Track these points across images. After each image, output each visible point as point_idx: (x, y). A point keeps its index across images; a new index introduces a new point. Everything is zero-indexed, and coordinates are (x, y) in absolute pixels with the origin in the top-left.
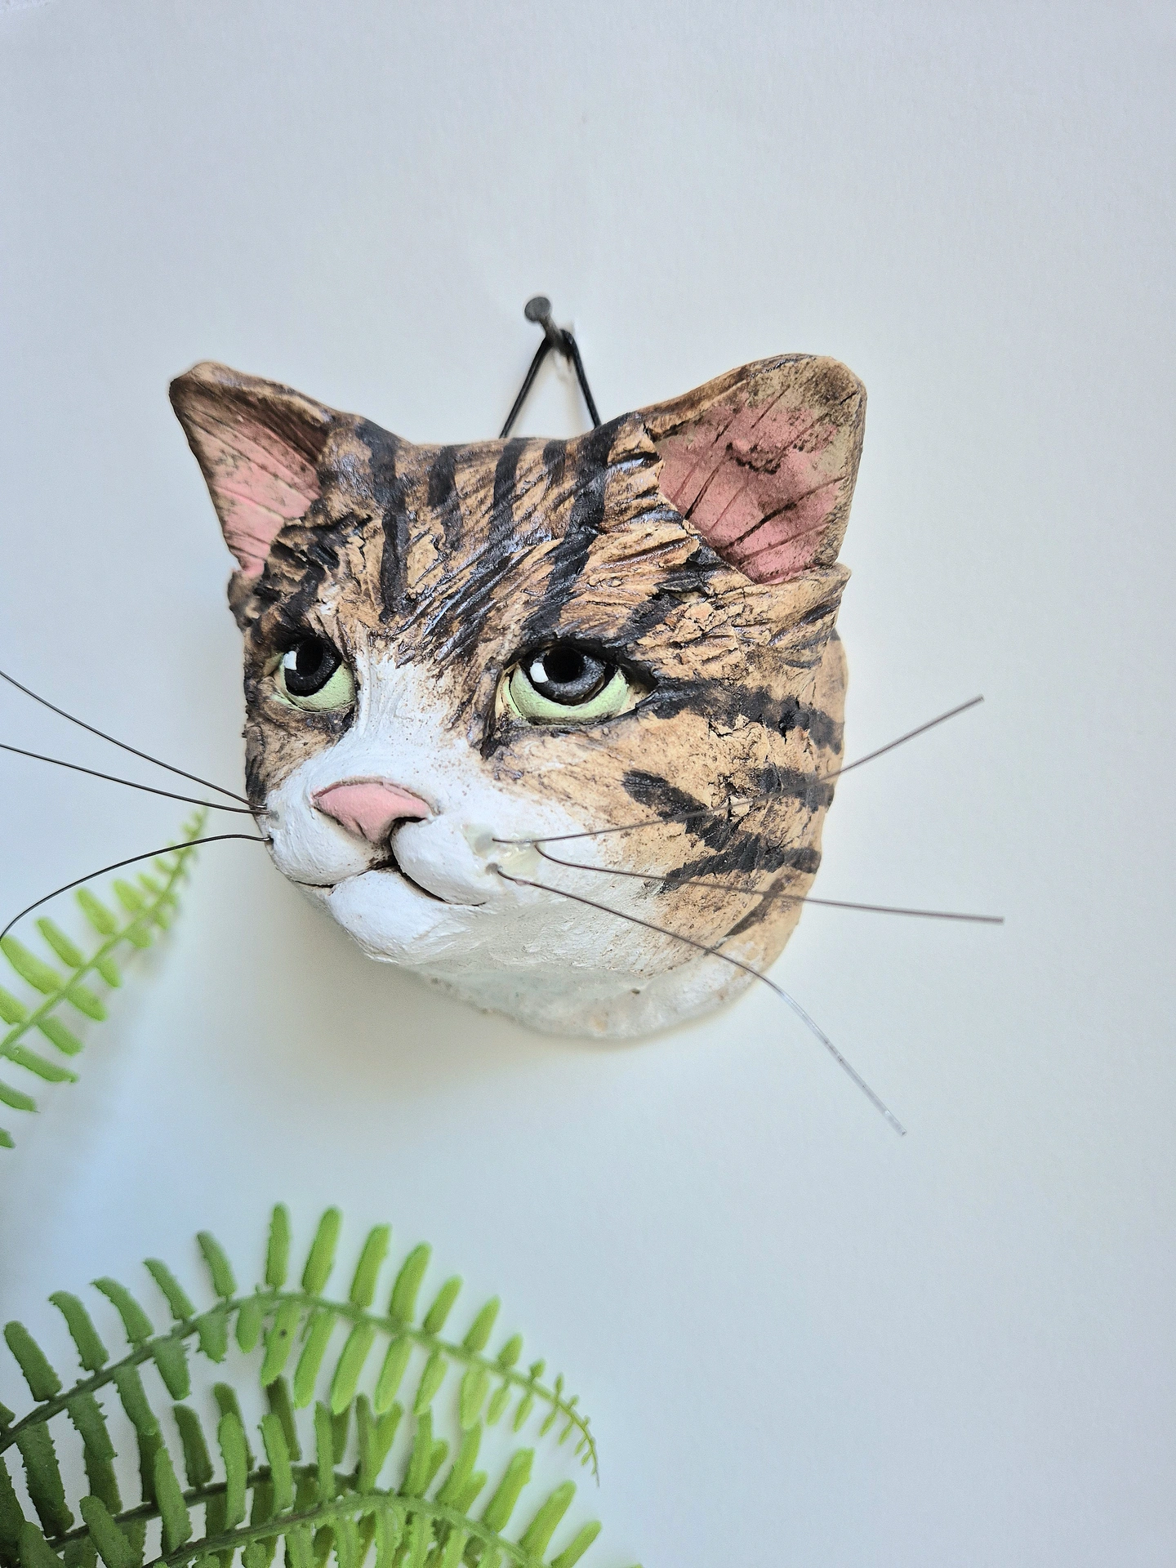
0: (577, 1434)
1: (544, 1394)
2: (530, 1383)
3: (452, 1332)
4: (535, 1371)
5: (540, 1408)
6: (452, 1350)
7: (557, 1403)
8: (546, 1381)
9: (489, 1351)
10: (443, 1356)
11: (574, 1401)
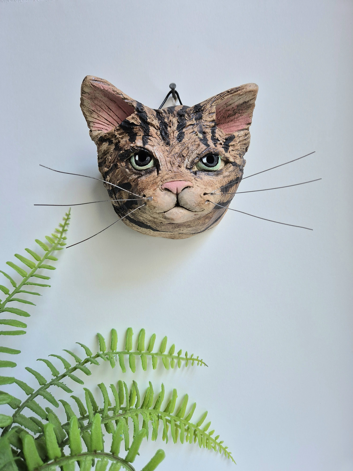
0: (196, 362)
1: (183, 359)
2: (178, 357)
3: (155, 350)
4: (179, 353)
5: (183, 362)
6: (157, 354)
7: (187, 359)
8: (183, 355)
9: (166, 352)
10: (155, 356)
11: (192, 356)
